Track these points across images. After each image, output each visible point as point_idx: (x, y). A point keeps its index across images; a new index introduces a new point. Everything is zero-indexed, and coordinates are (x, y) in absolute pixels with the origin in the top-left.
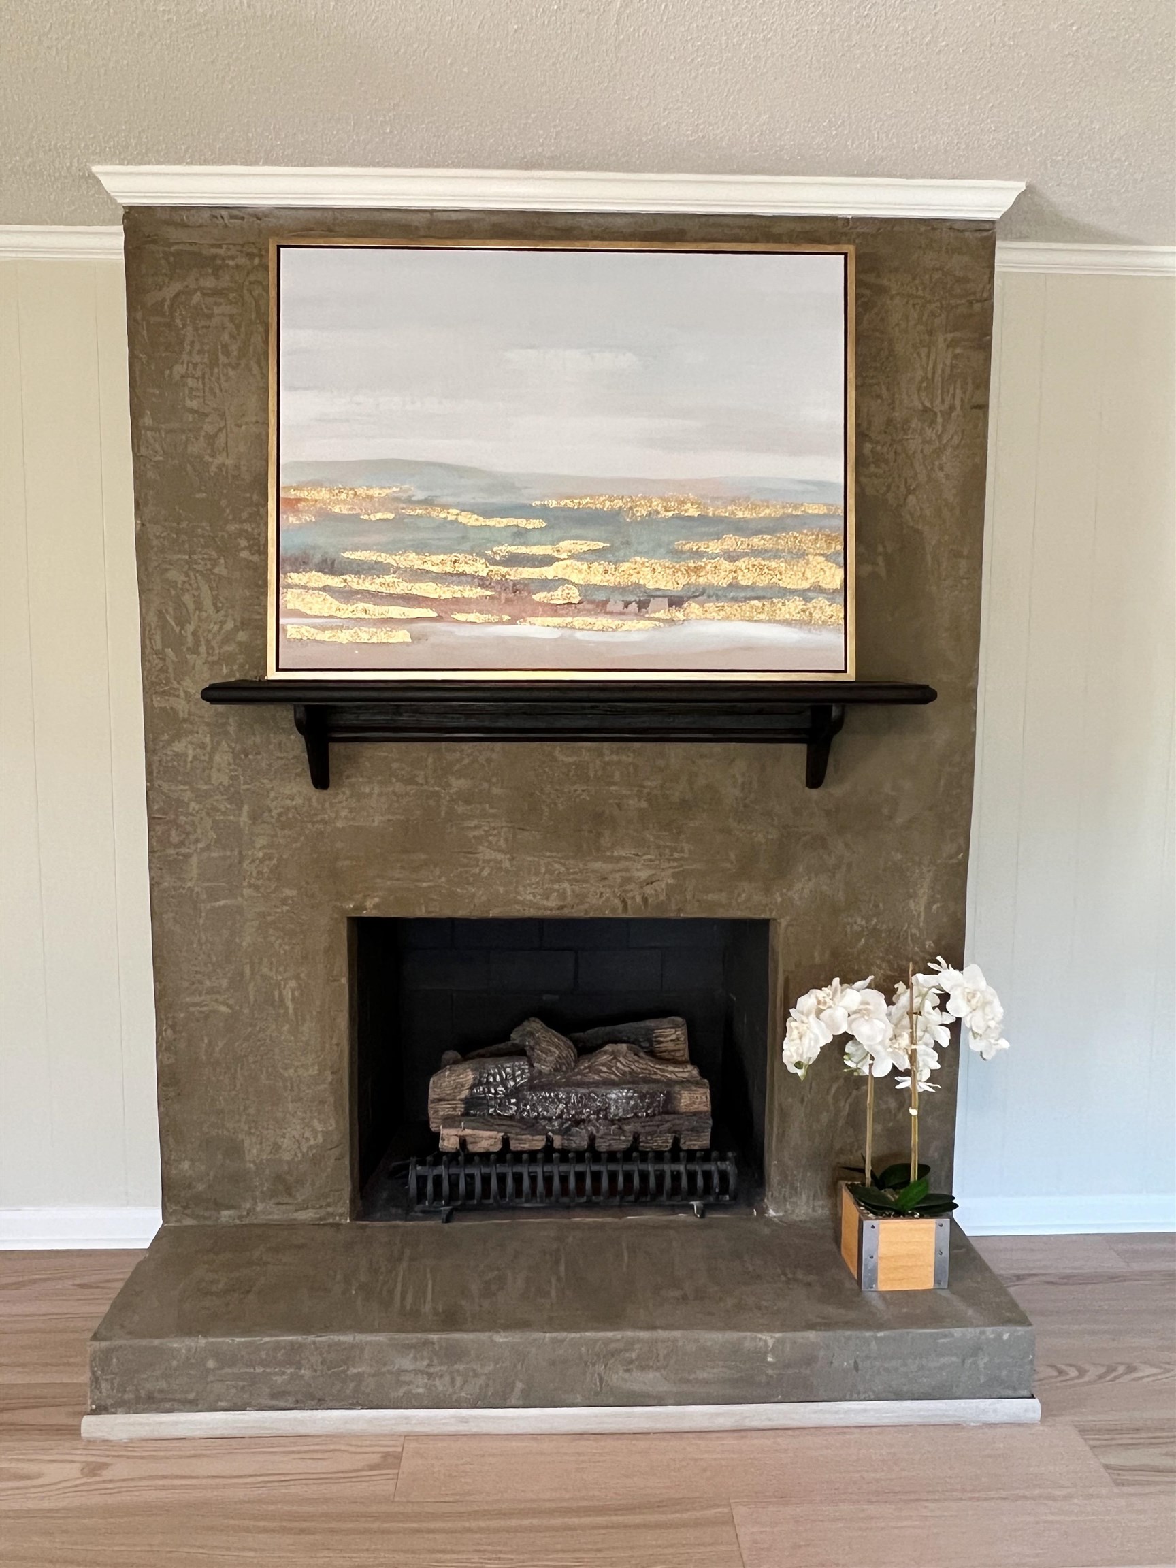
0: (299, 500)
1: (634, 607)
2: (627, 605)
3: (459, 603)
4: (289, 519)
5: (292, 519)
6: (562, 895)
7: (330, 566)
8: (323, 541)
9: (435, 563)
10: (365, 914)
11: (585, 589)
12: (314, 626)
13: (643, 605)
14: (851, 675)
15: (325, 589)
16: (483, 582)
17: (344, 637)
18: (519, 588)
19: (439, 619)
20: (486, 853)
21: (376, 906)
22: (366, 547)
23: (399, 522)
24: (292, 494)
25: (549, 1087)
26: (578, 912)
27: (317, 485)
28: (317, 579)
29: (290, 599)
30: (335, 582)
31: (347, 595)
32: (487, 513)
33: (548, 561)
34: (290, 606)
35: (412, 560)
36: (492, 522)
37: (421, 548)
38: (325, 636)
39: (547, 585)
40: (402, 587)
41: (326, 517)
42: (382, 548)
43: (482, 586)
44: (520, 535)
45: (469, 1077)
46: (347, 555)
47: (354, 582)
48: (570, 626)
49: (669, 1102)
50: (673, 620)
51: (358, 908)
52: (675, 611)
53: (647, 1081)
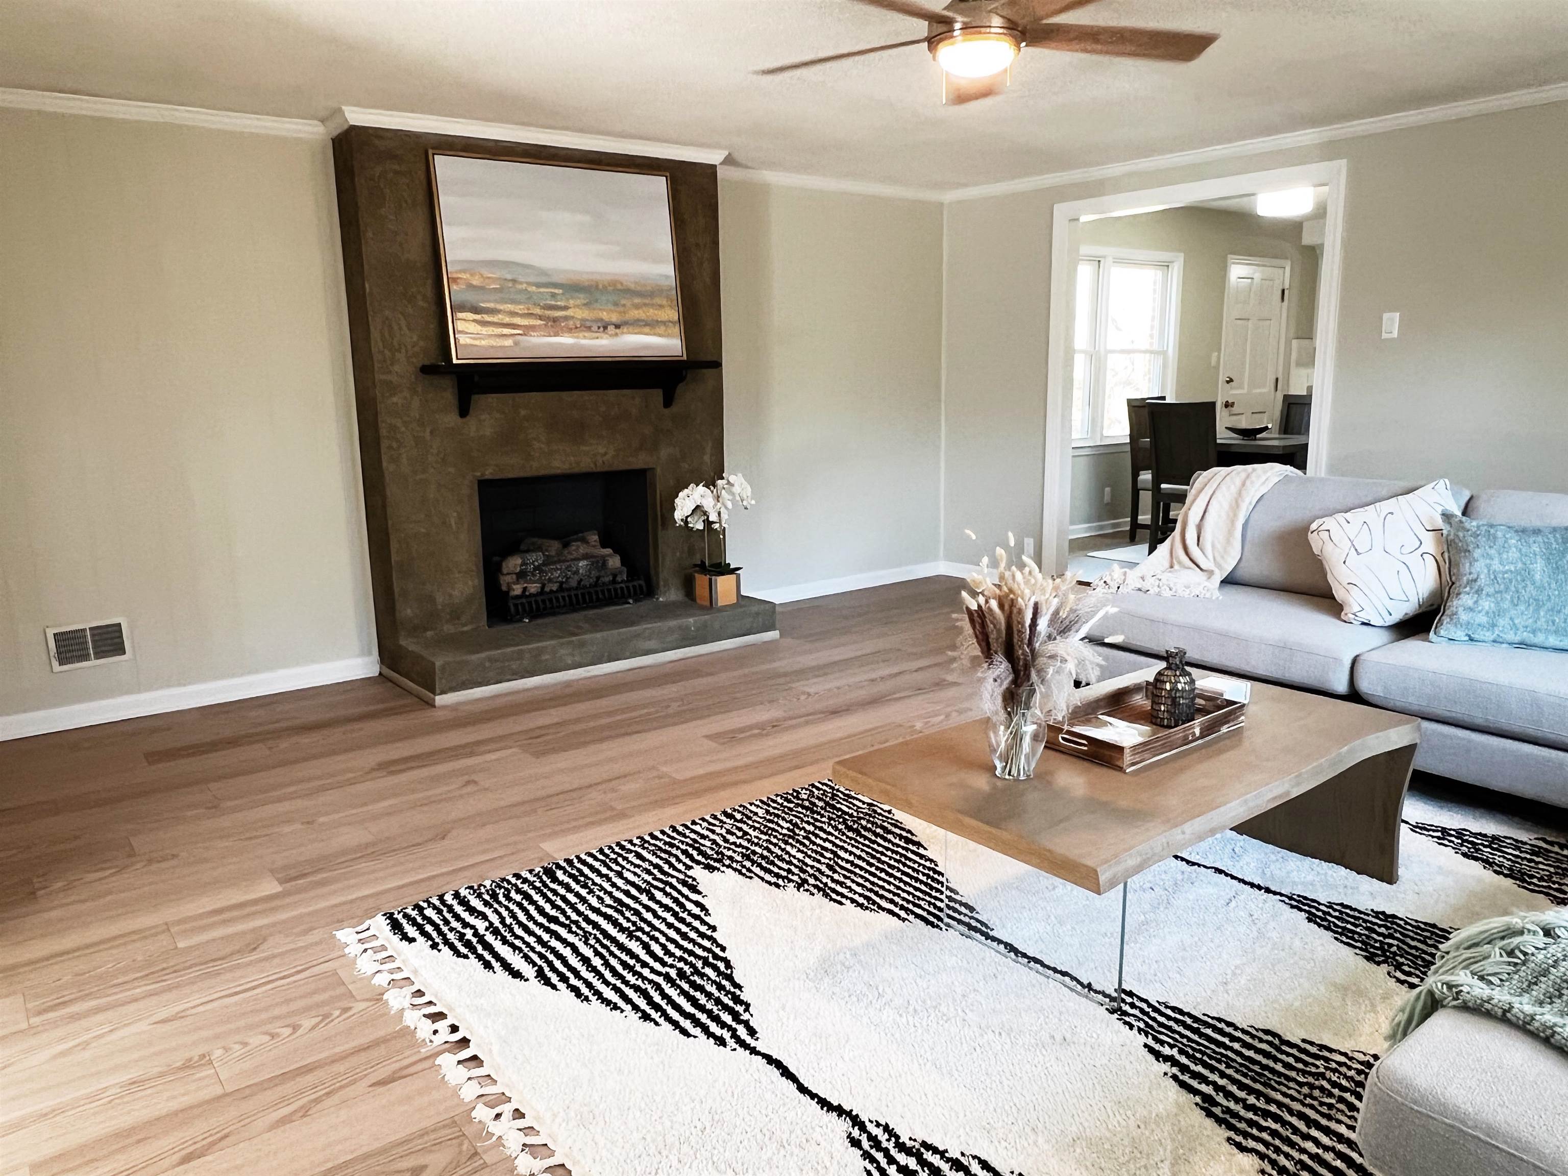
0: (458, 278)
1: (602, 329)
2: (599, 328)
3: (533, 328)
4: (454, 287)
5: (455, 287)
7: (476, 310)
8: (471, 297)
9: (519, 308)
10: (486, 477)
11: (583, 320)
12: (471, 338)
13: (605, 328)
14: (685, 358)
15: (474, 321)
16: (541, 318)
17: (483, 343)
18: (555, 320)
19: (525, 335)
20: (536, 445)
21: (491, 474)
22: (489, 301)
23: (500, 290)
24: (455, 276)
25: (554, 563)
27: (464, 271)
28: (470, 316)
29: (460, 325)
30: (478, 317)
31: (483, 323)
32: (538, 285)
33: (566, 308)
34: (460, 329)
35: (510, 307)
36: (542, 290)
37: (513, 302)
38: (477, 343)
39: (566, 318)
40: (507, 320)
41: (471, 287)
42: (496, 301)
43: (541, 319)
44: (554, 295)
45: (519, 561)
46: (482, 305)
47: (487, 318)
48: (578, 337)
49: (604, 563)
50: (616, 335)
51: (483, 475)
52: (617, 331)
53: (592, 557)
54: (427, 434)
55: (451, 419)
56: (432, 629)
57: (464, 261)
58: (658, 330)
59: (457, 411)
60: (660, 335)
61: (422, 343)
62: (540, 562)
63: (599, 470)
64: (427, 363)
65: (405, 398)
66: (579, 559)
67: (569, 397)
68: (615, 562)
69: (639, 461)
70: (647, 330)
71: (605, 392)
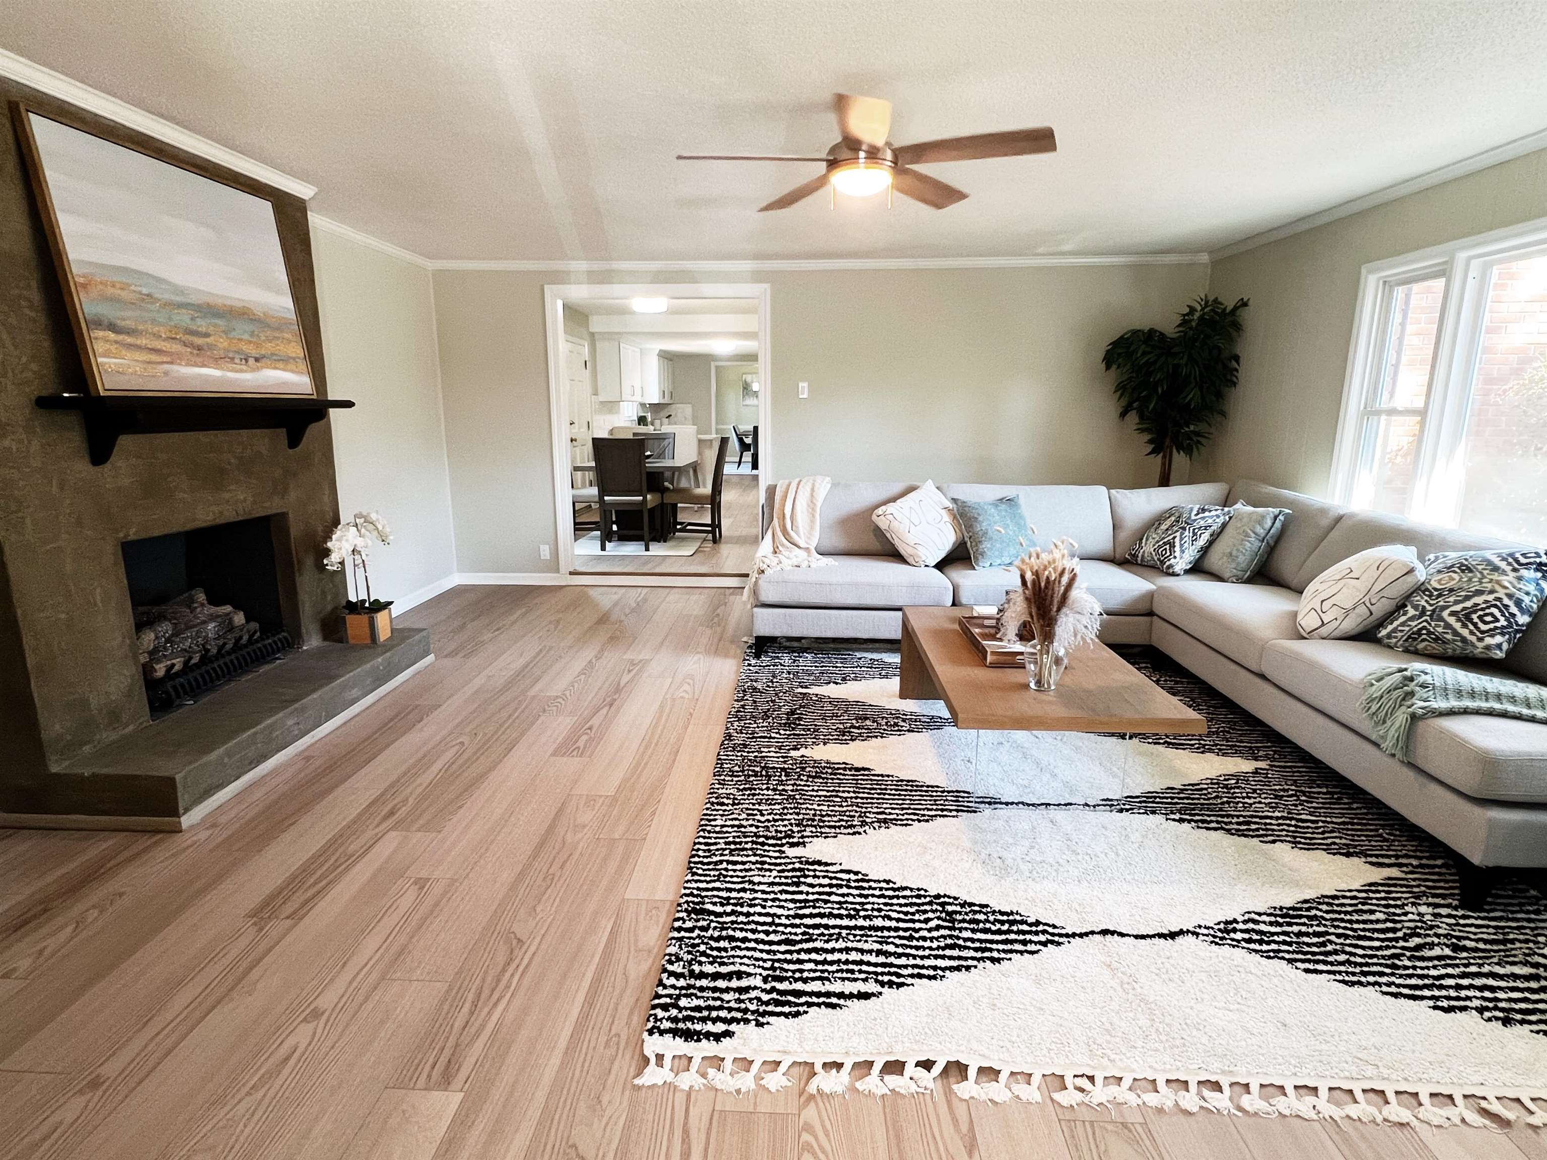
0: (88, 285)
1: (244, 362)
2: (241, 360)
3: (178, 355)
4: (84, 296)
6: (214, 513)
7: (113, 328)
8: (106, 312)
9: (161, 330)
10: (131, 538)
11: (225, 350)
13: (247, 361)
14: (315, 397)
15: (116, 342)
16: (185, 344)
18: (199, 348)
19: (171, 363)
20: (179, 495)
24: (81, 281)
25: (183, 631)
26: (222, 521)
28: (108, 335)
29: (99, 346)
30: (119, 337)
32: (176, 305)
33: (207, 335)
34: (100, 351)
35: (152, 328)
36: (180, 311)
37: (153, 322)
39: (210, 347)
40: (151, 343)
42: (136, 320)
43: (185, 346)
44: (192, 320)
45: (152, 636)
47: (129, 340)
48: (222, 369)
49: (231, 621)
50: (258, 369)
51: (125, 537)
52: (258, 364)
53: (218, 616)
54: (55, 489)
55: (82, 468)
56: (89, 742)
57: (90, 263)
58: (290, 366)
59: (87, 458)
60: (292, 371)
61: (34, 366)
62: (170, 632)
63: (240, 518)
64: (45, 393)
65: (20, 441)
66: (204, 622)
67: (205, 437)
68: (239, 618)
69: (272, 506)
70: (281, 365)
71: (237, 431)
